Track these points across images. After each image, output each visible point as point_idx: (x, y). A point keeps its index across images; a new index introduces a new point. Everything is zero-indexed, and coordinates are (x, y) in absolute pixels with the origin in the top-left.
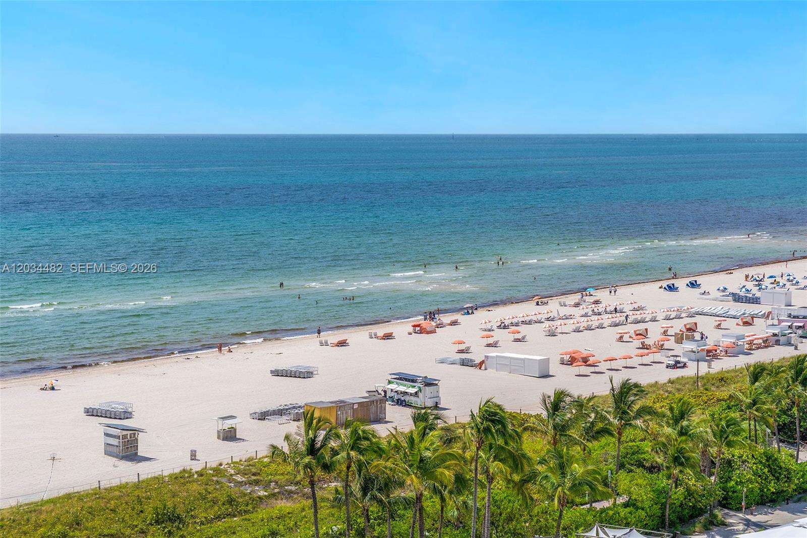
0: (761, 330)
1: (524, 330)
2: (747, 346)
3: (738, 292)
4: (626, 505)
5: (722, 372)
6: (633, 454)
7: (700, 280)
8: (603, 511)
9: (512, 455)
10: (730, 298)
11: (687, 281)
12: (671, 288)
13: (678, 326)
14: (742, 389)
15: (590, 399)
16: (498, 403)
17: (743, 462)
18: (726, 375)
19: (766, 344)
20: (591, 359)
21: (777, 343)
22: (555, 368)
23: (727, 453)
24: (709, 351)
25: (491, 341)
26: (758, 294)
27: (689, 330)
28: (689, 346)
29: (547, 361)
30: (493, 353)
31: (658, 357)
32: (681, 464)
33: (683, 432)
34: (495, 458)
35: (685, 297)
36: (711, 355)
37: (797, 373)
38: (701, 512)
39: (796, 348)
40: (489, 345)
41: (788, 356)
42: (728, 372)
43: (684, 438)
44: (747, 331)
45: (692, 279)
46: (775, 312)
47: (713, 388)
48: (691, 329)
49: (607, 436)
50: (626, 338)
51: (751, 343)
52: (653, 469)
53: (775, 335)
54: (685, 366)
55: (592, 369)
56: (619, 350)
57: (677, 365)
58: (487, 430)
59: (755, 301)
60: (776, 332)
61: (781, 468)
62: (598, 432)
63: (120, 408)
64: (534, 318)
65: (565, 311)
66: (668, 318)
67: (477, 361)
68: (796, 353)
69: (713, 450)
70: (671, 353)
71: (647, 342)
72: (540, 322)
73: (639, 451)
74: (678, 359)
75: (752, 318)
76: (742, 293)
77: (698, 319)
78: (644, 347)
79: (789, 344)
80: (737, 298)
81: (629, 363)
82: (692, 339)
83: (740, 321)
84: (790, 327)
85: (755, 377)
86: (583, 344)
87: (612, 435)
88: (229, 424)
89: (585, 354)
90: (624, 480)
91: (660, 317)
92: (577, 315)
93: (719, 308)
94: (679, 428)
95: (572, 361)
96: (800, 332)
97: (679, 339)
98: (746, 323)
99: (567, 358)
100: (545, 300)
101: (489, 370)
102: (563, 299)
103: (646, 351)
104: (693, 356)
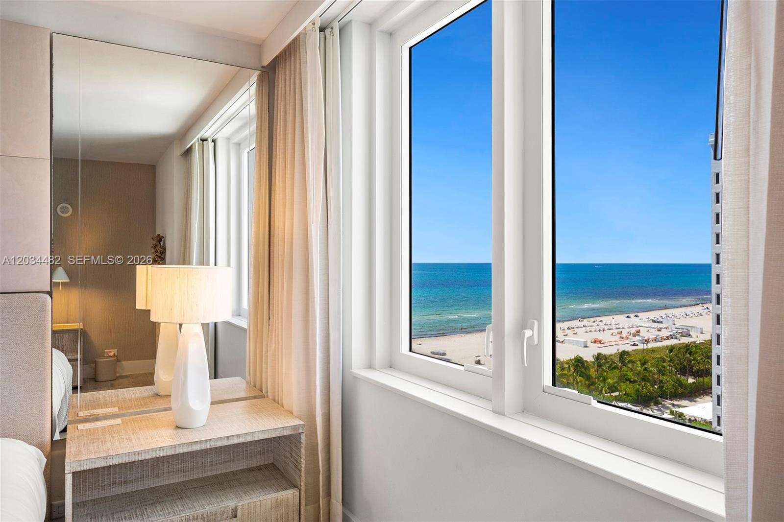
0: (665, 333)
1: (577, 330)
2: (660, 339)
3: (654, 319)
4: (625, 395)
5: (652, 348)
6: (624, 376)
7: (638, 314)
8: (616, 396)
9: (586, 375)
10: (651, 321)
11: (634, 315)
12: (628, 317)
13: (633, 331)
14: (665, 354)
15: (610, 356)
16: (581, 356)
17: (668, 381)
18: (655, 349)
19: (668, 338)
20: (602, 342)
21: (672, 338)
22: (589, 344)
23: (661, 378)
24: (646, 340)
25: (565, 334)
26: (662, 320)
27: (637, 332)
28: (638, 338)
29: (587, 341)
30: (566, 338)
31: (627, 341)
32: (646, 381)
33: (645, 369)
34: (580, 376)
35: (634, 320)
36: (647, 341)
37: (687, 349)
38: (653, 399)
39: (680, 340)
40: (564, 335)
41: (677, 343)
42: (655, 348)
43: (646, 371)
44: (659, 333)
45: (636, 314)
46: (669, 327)
47: (650, 354)
48: (638, 332)
49: (617, 369)
50: (614, 334)
51: (662, 338)
52: (635, 381)
53: (670, 335)
54: (637, 345)
55: (603, 345)
56: (613, 339)
57: (634, 345)
58: (577, 365)
59: (661, 322)
60: (671, 334)
61: (682, 384)
62: (613, 368)
63: (442, 352)
64: (580, 326)
65: (590, 324)
66: (628, 328)
67: (561, 341)
68: (680, 342)
69: (656, 376)
70: (631, 340)
71: (622, 336)
72: (581, 327)
73: (626, 375)
74: (635, 343)
75: (661, 329)
76: (655, 319)
77: (640, 328)
78: (621, 338)
79: (676, 338)
80: (654, 321)
81: (617, 343)
82: (638, 335)
83: (656, 329)
84: (677, 332)
85: (671, 351)
86: (600, 336)
87: (618, 369)
88: (478, 358)
89: (600, 340)
90: (623, 386)
91: (626, 327)
92: (594, 325)
93: (648, 325)
94: (644, 367)
95: (595, 342)
96: (680, 334)
97: (634, 336)
98: (658, 330)
99: (593, 340)
100: (582, 320)
101: (566, 344)
102: (588, 319)
103: (622, 339)
104: (640, 342)
